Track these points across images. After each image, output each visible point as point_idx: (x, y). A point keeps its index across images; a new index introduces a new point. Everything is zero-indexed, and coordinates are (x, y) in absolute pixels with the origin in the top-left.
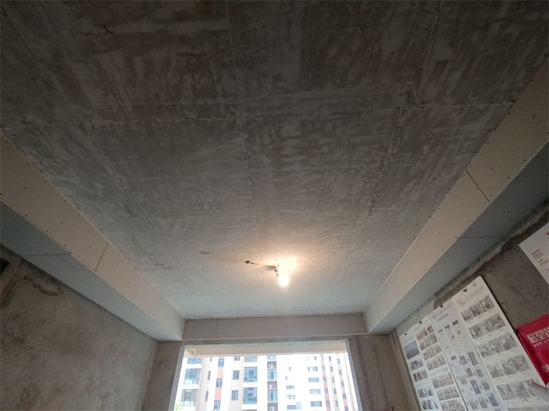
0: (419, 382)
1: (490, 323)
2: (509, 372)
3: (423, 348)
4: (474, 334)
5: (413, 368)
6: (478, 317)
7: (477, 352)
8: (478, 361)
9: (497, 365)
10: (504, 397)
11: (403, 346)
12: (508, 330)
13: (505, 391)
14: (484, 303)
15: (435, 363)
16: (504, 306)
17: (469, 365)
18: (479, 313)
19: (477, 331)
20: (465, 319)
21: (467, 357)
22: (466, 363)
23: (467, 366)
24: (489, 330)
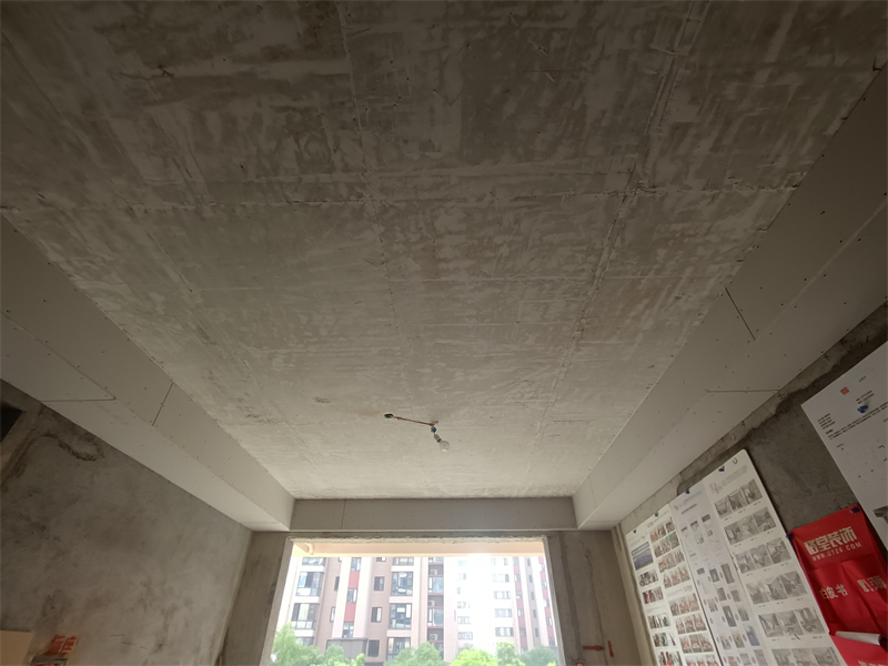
0: (651, 604)
1: (754, 521)
2: (776, 596)
3: (658, 554)
4: (732, 536)
5: (643, 583)
6: (738, 511)
7: (733, 564)
8: (734, 576)
9: (760, 584)
10: (769, 633)
11: (630, 549)
12: (779, 532)
13: (770, 624)
14: (748, 491)
15: (674, 578)
16: (775, 497)
17: (722, 582)
18: (740, 506)
19: (735, 533)
20: (720, 513)
21: (720, 571)
22: (718, 579)
23: (719, 585)
24: (752, 531)
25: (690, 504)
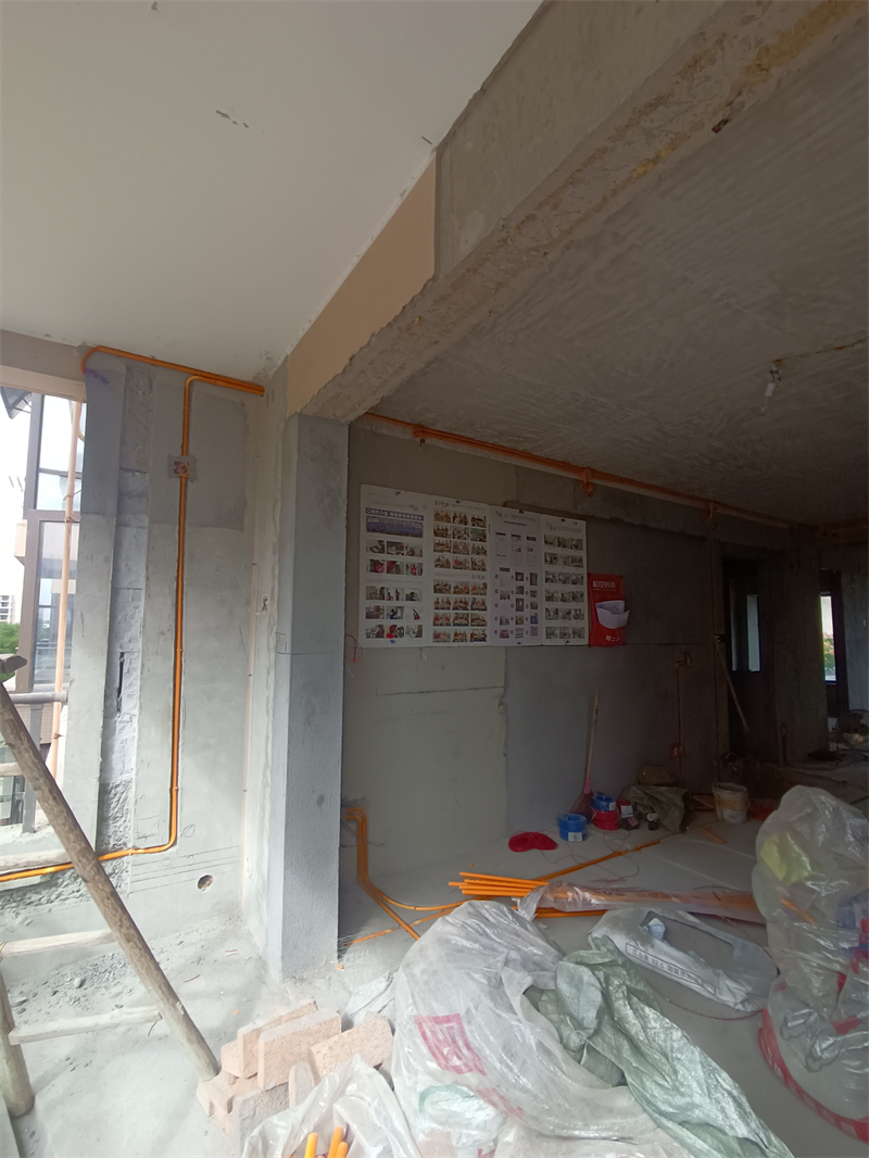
0: (386, 575)
1: (570, 559)
2: (564, 600)
4: (549, 559)
6: (560, 549)
8: (538, 582)
9: (556, 592)
10: (548, 618)
12: (583, 571)
13: (552, 614)
14: (574, 543)
15: (461, 563)
17: (526, 584)
18: (564, 547)
19: (553, 559)
20: (546, 542)
21: (527, 575)
22: (522, 580)
23: (520, 583)
24: (565, 563)
25: (516, 521)
